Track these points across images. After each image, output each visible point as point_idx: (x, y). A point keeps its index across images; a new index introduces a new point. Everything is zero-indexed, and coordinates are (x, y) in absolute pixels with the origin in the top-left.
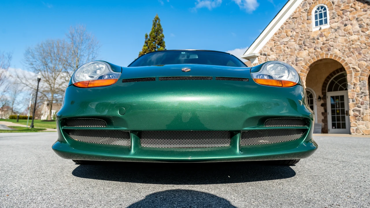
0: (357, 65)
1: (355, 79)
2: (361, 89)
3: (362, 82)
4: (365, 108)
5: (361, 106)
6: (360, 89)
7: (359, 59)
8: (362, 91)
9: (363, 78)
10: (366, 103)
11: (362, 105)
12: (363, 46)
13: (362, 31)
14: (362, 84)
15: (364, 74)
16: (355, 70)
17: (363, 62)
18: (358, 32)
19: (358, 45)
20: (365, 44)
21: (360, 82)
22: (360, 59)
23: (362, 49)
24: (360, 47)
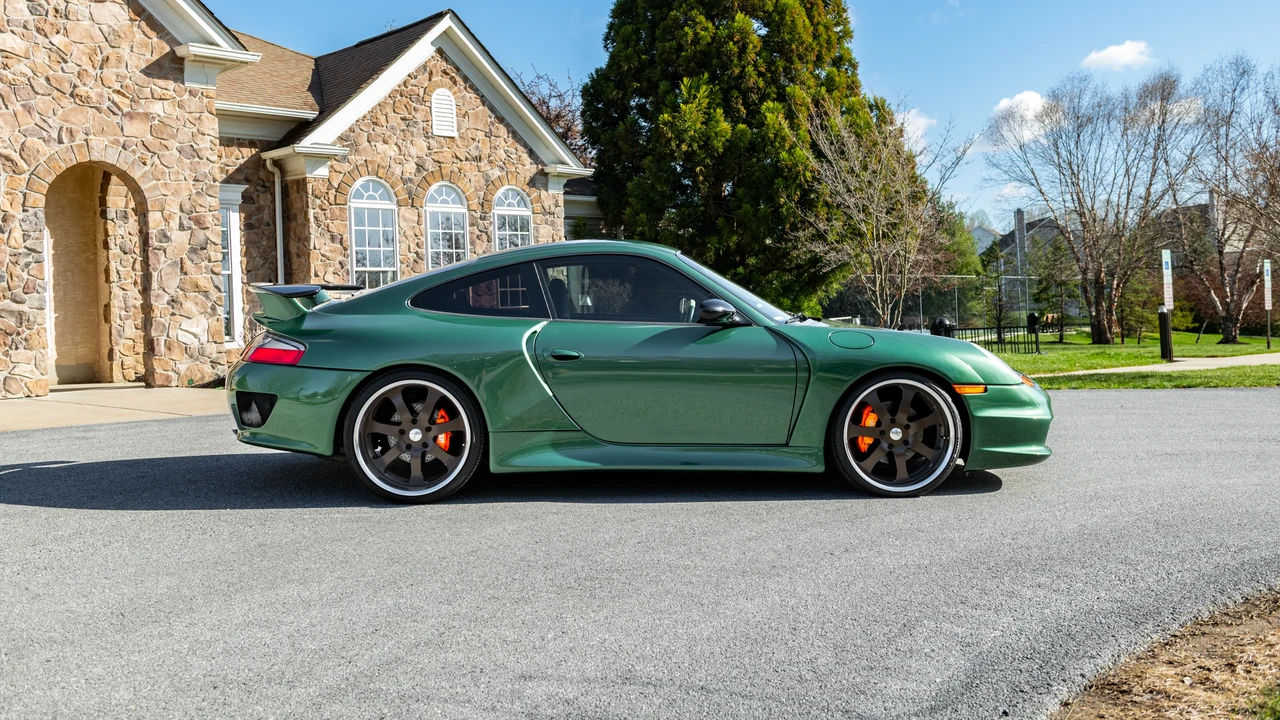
0: (18, 147)
1: (9, 197)
2: (26, 236)
3: (31, 211)
4: (37, 304)
5: (26, 297)
6: (24, 235)
7: (22, 129)
8: (29, 243)
9: (36, 199)
10: (39, 286)
11: (26, 293)
12: (41, 85)
13: (38, 30)
14: (32, 218)
15: (39, 183)
16: (9, 164)
17: (35, 139)
18: (25, 27)
19: (25, 75)
20: (48, 79)
21: (24, 211)
22: (26, 130)
23: (37, 93)
24: (31, 86)
